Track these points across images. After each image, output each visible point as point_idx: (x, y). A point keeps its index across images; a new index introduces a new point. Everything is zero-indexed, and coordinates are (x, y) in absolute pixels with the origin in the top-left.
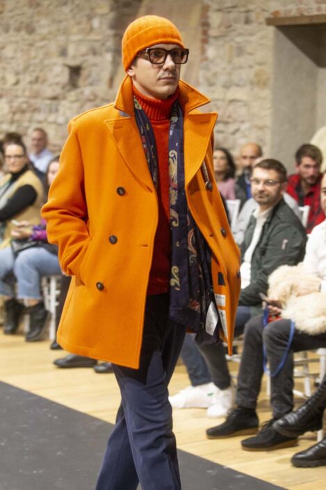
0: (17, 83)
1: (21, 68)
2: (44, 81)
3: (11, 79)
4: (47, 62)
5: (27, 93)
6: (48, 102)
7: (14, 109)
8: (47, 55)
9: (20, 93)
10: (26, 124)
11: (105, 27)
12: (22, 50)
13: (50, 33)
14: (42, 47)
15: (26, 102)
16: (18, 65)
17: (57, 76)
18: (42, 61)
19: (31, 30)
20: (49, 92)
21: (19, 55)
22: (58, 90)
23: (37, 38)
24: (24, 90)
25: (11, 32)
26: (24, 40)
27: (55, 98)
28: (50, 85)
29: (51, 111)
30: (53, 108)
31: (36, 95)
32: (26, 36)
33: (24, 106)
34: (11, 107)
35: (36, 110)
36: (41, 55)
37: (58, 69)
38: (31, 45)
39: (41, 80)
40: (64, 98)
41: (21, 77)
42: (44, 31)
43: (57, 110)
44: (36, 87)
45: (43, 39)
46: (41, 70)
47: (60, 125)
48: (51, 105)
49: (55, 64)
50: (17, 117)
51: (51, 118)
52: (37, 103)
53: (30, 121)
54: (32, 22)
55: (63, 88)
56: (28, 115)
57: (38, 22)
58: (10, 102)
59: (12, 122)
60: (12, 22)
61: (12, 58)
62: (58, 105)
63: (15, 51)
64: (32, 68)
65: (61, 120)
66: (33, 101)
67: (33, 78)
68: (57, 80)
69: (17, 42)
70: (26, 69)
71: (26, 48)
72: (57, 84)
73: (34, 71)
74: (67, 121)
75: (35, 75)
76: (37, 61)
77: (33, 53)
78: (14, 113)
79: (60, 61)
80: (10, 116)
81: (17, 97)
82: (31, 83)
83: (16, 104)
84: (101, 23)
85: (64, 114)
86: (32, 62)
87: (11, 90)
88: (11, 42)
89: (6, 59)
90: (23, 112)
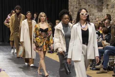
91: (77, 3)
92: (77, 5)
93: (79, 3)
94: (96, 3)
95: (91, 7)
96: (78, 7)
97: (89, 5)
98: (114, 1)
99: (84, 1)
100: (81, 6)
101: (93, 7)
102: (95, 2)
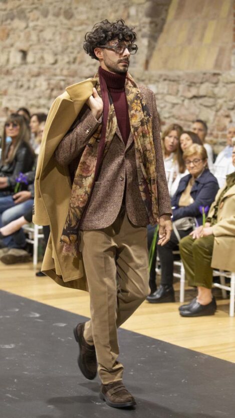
0: (56, 62)
1: (60, 48)
2: (81, 62)
3: (50, 59)
5: (65, 72)
7: (52, 86)
9: (58, 71)
11: (140, 15)
12: (61, 34)
13: (88, 19)
14: (80, 31)
15: (64, 80)
16: (56, 47)
19: (69, 15)
21: (57, 38)
24: (62, 70)
25: (50, 17)
26: (62, 24)
31: (74, 74)
32: (65, 21)
33: (62, 83)
34: (49, 84)
38: (70, 29)
39: (78, 60)
41: (59, 57)
42: (83, 17)
44: (73, 67)
50: (55, 93)
54: (70, 8)
57: (76, 8)
58: (48, 80)
60: (51, 8)
61: (50, 40)
63: (54, 34)
64: (70, 50)
69: (56, 26)
71: (64, 31)
73: (72, 53)
75: (73, 56)
77: (71, 37)
78: (52, 90)
80: (49, 91)
81: (55, 75)
82: (69, 63)
83: (53, 82)
84: (137, 11)
86: (70, 44)
87: (49, 68)
88: (49, 26)
89: (45, 40)
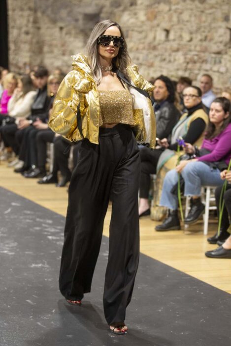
4: (213, 25)
6: (213, 55)
8: (214, 19)
10: (196, 72)
17: (221, 36)
18: (210, 24)
20: (215, 48)
22: (222, 47)
23: (207, 6)
27: (219, 53)
28: (216, 43)
29: (215, 63)
30: (217, 60)
35: (205, 61)
36: (209, 19)
37: (222, 31)
40: (226, 53)
43: (220, 62)
45: (212, 7)
46: (209, 32)
47: (222, 73)
48: (215, 58)
49: (220, 27)
51: (215, 68)
52: (206, 56)
53: (199, 70)
55: (225, 45)
56: (198, 65)
59: (186, 70)
62: (222, 58)
65: (223, 69)
66: (202, 55)
67: (203, 38)
68: (221, 39)
70: (198, 30)
72: (221, 42)
74: (227, 71)
76: (206, 24)
79: (224, 24)
85: (225, 65)
90: (195, 62)
91: (28, 21)
92: (30, 25)
93: (35, 22)
94: (81, 22)
95: (67, 34)
96: (31, 30)
97: (61, 28)
98: (128, 20)
99: (48, 16)
100: (39, 28)
101: (73, 32)
102: (77, 20)
